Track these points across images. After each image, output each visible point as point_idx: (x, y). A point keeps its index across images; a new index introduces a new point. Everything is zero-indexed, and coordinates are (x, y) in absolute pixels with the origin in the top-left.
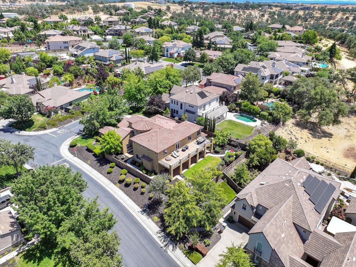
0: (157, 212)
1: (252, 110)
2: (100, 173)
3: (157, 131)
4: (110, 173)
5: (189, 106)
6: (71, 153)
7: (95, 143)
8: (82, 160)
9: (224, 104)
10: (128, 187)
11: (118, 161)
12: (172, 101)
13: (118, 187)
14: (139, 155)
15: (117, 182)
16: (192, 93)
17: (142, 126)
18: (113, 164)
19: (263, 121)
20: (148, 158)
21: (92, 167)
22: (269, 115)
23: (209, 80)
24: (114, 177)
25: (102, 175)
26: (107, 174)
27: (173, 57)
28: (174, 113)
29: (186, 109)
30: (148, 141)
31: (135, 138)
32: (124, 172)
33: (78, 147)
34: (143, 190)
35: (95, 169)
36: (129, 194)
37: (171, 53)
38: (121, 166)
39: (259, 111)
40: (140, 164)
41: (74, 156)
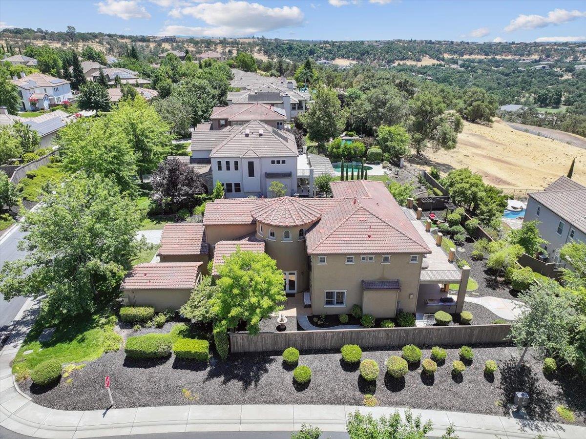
1: (353, 151)
2: (274, 403)
3: (360, 206)
4: (309, 381)
5: (273, 162)
6: (75, 408)
7: (126, 332)
8: (150, 405)
9: (305, 150)
10: (403, 387)
11: (302, 336)
12: (219, 163)
13: (376, 405)
14: (337, 292)
15: (358, 393)
16: (262, 134)
17: (300, 213)
18: (291, 353)
19: (384, 162)
20: (383, 283)
21: (220, 404)
22: (384, 152)
23: (219, 120)
24: (330, 386)
25: (286, 403)
26: (295, 391)
27: (43, 109)
28: (227, 192)
29: (266, 173)
30: (369, 236)
31: (321, 245)
32: (354, 352)
33: (74, 374)
34: (458, 365)
35: (242, 403)
36: (431, 402)
37: (35, 100)
38: (318, 344)
39: (364, 149)
40: (350, 316)
41: (104, 411)
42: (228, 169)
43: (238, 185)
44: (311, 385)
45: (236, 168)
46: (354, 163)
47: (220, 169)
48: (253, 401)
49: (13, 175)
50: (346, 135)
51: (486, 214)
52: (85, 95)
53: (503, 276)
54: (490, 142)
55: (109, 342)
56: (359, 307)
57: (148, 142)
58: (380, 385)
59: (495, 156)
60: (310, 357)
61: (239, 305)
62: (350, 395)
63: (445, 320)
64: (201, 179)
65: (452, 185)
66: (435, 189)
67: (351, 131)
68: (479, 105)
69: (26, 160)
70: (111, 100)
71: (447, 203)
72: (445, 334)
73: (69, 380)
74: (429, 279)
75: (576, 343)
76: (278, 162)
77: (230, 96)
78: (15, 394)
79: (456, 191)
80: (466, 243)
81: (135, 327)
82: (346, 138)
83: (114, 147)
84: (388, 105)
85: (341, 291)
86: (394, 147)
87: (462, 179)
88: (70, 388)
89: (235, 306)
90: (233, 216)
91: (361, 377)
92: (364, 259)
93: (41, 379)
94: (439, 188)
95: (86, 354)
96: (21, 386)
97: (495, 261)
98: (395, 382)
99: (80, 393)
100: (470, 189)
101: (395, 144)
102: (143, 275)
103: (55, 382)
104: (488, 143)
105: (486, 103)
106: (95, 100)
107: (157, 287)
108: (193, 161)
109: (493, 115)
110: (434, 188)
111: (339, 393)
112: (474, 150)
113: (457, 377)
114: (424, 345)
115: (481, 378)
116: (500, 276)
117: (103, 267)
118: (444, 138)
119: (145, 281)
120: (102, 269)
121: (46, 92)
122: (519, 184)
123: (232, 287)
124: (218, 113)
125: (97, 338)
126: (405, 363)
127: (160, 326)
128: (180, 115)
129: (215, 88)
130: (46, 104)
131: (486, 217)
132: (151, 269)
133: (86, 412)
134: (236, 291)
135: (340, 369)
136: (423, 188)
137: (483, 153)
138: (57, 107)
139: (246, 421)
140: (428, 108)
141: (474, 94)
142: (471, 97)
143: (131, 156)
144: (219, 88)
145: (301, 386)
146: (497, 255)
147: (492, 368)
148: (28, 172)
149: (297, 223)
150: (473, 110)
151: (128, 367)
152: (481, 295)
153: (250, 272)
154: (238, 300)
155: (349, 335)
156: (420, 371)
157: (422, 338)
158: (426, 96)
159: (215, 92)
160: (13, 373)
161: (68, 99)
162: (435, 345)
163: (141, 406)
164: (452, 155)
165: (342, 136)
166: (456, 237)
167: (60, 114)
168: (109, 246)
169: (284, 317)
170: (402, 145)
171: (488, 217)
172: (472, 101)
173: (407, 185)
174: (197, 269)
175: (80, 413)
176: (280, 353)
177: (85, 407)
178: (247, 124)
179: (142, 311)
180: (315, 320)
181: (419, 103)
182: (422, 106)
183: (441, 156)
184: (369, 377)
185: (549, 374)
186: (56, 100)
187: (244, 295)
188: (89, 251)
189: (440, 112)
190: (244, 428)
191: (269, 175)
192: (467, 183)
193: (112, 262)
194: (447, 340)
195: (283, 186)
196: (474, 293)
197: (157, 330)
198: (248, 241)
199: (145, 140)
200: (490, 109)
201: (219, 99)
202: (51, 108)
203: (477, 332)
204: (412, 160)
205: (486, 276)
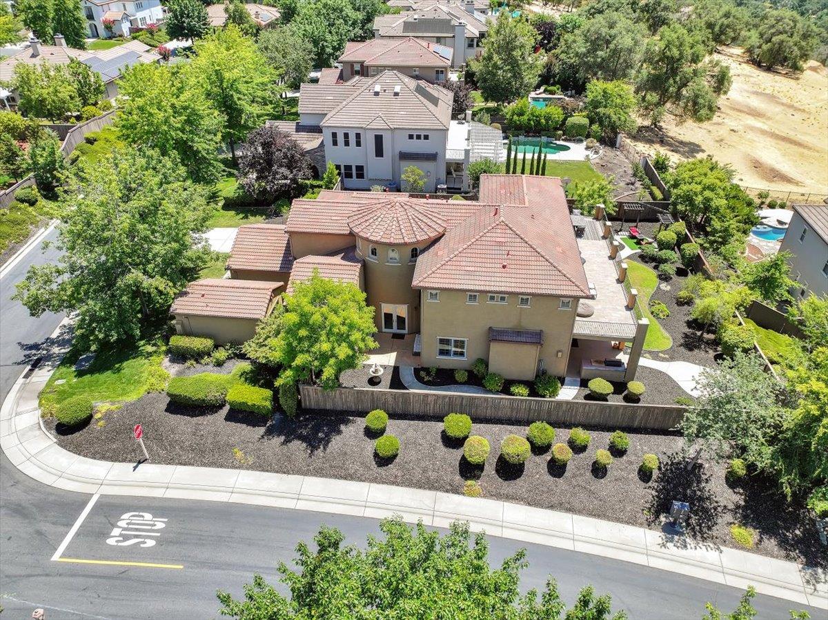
0: (715, 509)
1: (543, 121)
2: (345, 479)
3: (501, 220)
4: (395, 456)
5: (411, 137)
6: (103, 458)
7: (177, 367)
8: (193, 465)
9: (469, 117)
10: (519, 476)
11: (395, 396)
12: (334, 135)
13: (479, 495)
14: (455, 341)
15: (458, 477)
16: (399, 93)
17: (413, 225)
18: (377, 417)
19: (589, 140)
20: (519, 333)
21: (277, 472)
22: (592, 122)
23: (352, 64)
24: (423, 464)
25: (361, 481)
26: (376, 466)
27: (121, 36)
28: (346, 177)
29: (400, 153)
30: (504, 267)
31: (433, 275)
32: (461, 424)
33: (108, 416)
34: (603, 455)
35: (305, 474)
36: (555, 500)
37: (110, 22)
38: (416, 408)
39: (562, 117)
40: (470, 372)
41: (135, 464)
42: (347, 144)
43: (360, 169)
44: (397, 460)
45: (358, 144)
46: (544, 139)
47: (335, 143)
48: (319, 473)
49: (67, 138)
50: (545, 91)
51: (718, 235)
52: (176, 17)
53: (714, 332)
54: (783, 107)
55: (153, 380)
56: (484, 362)
57: (239, 99)
58: (490, 470)
59: (784, 131)
60: (403, 424)
61: (308, 351)
62: (448, 478)
63: (601, 391)
64: (308, 158)
65: (676, 185)
66: (655, 189)
67: (553, 84)
68: (783, 42)
69: (85, 116)
70: (213, 24)
71: (661, 213)
72: (595, 411)
73: (101, 423)
74: (587, 332)
75: (777, 445)
76: (419, 137)
77: (379, 23)
78: (38, 432)
79: (679, 195)
80: (675, 278)
81: (188, 364)
82: (544, 96)
83: (185, 108)
84: (612, 46)
85: (462, 339)
86: (609, 117)
87: (692, 178)
88: (101, 432)
89: (302, 352)
90: (328, 221)
91: (463, 458)
92: (492, 298)
93: (67, 419)
94: (660, 188)
95: (124, 392)
96: (47, 423)
97: (701, 312)
98: (509, 469)
99: (112, 440)
100: (701, 193)
101: (610, 111)
102: (200, 296)
103: (86, 422)
104: (778, 109)
105: (796, 38)
106: (189, 24)
107: (216, 314)
108: (299, 128)
109: (805, 57)
110: (653, 187)
111: (432, 475)
112: (752, 121)
113: (599, 470)
114: (563, 423)
115: (634, 476)
116: (708, 332)
117: (146, 282)
118: (695, 103)
119: (203, 304)
120: (145, 284)
121: (125, 9)
122: (808, 182)
123: (300, 325)
124: (353, 52)
125: (141, 372)
126: (528, 446)
127: (219, 364)
128: (294, 56)
129: (358, 10)
130: (125, 27)
131: (718, 237)
132: (212, 288)
133: (117, 465)
134: (303, 332)
135: (440, 444)
136: (638, 184)
137: (765, 127)
138: (140, 33)
139: (307, 497)
140: (676, 53)
141: (778, 21)
142: (773, 26)
143: (214, 119)
144: (364, 9)
145: (384, 461)
146: (707, 301)
147: (650, 465)
148: (88, 135)
149: (407, 240)
150: (770, 50)
151: (171, 413)
152: (672, 359)
153: (325, 309)
154: (306, 344)
155: (458, 402)
156: (549, 458)
157: (560, 414)
158: (676, 32)
159: (357, 15)
160: (40, 405)
161: (157, 20)
162: (576, 426)
163: (181, 464)
164: (711, 128)
165: (538, 92)
166: (662, 266)
167: (137, 46)
168: (155, 256)
169: (379, 368)
170: (622, 113)
171: (720, 240)
172: (773, 34)
173: (604, 183)
174: (270, 293)
175: (109, 464)
176: (363, 414)
177: (115, 457)
178: (378, 77)
179: (198, 343)
180: (423, 374)
181: (662, 45)
182: (665, 49)
183: (689, 131)
184: (474, 459)
185: (733, 481)
186: (139, 20)
187: (313, 339)
188: (129, 260)
189: (695, 59)
190: (302, 505)
191: (405, 156)
192: (700, 183)
193: (158, 277)
194: (596, 421)
195: (422, 174)
196: (662, 355)
197: (215, 368)
198: (343, 258)
199: (236, 96)
200: (801, 48)
201: (363, 26)
202: (132, 34)
203: (642, 413)
204: (639, 135)
205: (687, 330)
